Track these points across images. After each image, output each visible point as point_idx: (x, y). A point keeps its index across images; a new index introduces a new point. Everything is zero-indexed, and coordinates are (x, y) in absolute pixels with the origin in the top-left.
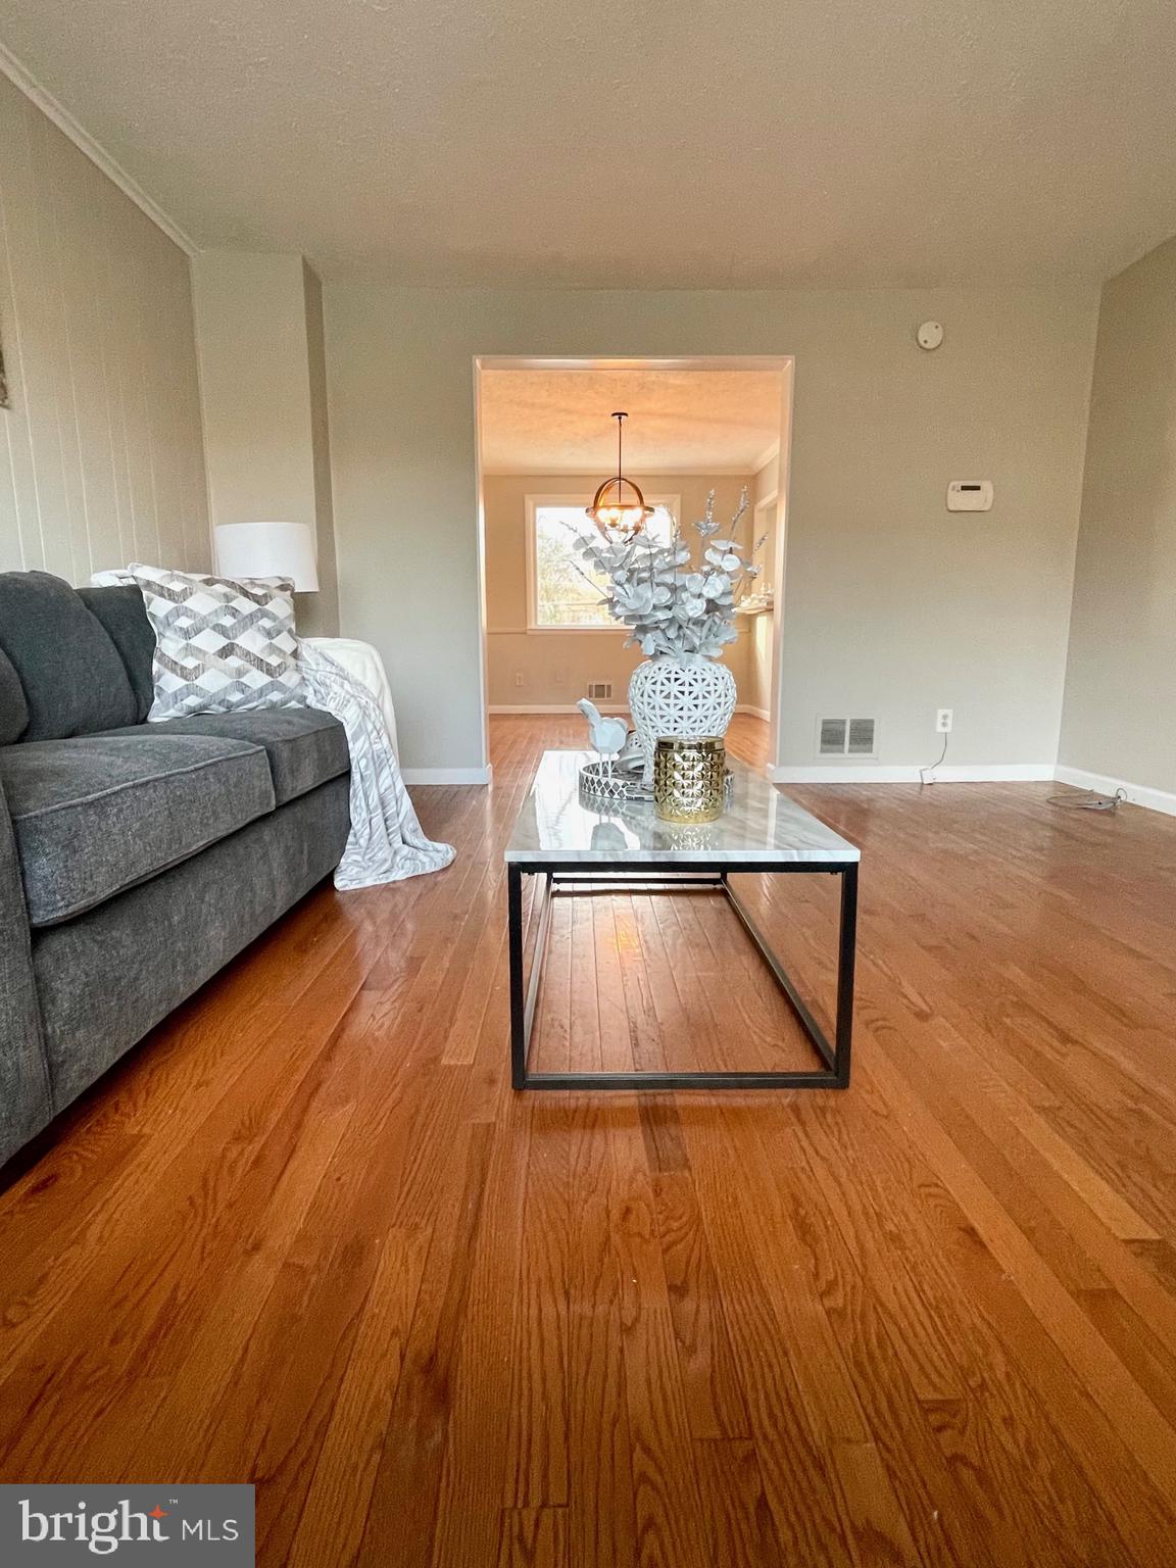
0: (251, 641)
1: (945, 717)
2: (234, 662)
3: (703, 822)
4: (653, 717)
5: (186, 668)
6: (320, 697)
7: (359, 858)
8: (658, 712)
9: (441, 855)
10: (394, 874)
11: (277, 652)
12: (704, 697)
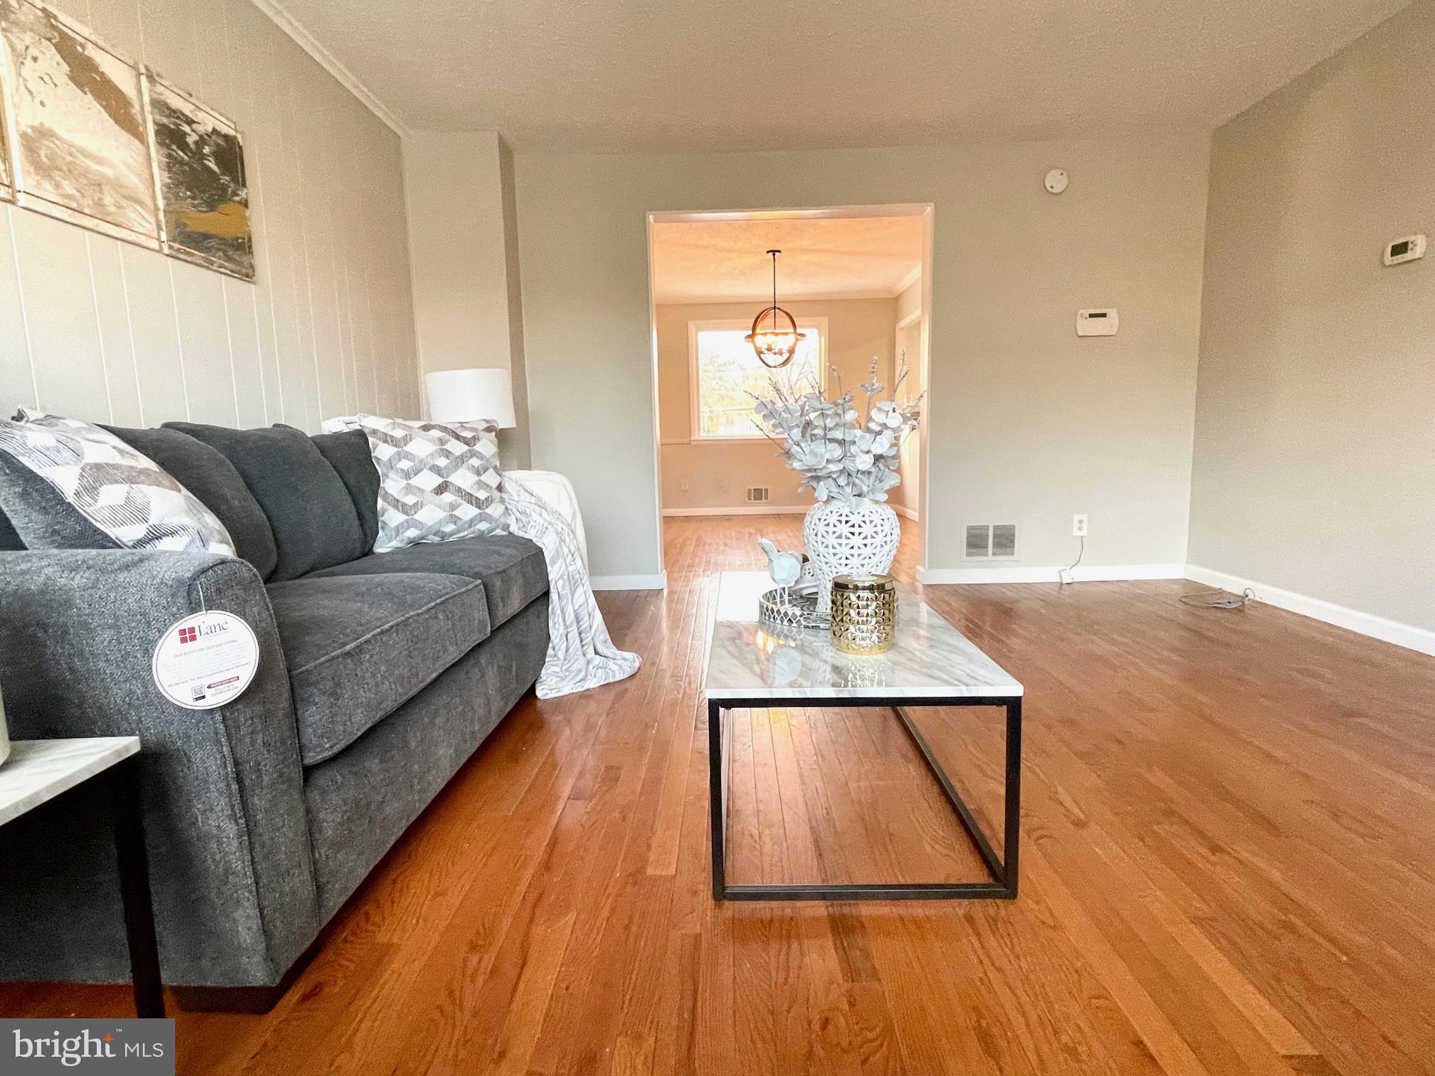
0: (463, 479)
1: (1081, 522)
2: (448, 497)
3: (877, 654)
4: (826, 555)
5: (406, 505)
6: (521, 524)
7: (557, 669)
8: (832, 551)
9: (628, 663)
10: (588, 682)
11: (485, 487)
12: (873, 537)
